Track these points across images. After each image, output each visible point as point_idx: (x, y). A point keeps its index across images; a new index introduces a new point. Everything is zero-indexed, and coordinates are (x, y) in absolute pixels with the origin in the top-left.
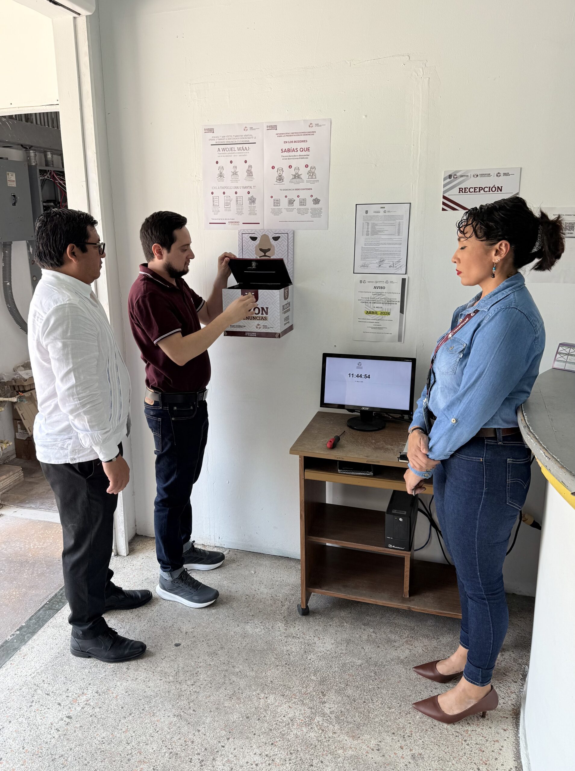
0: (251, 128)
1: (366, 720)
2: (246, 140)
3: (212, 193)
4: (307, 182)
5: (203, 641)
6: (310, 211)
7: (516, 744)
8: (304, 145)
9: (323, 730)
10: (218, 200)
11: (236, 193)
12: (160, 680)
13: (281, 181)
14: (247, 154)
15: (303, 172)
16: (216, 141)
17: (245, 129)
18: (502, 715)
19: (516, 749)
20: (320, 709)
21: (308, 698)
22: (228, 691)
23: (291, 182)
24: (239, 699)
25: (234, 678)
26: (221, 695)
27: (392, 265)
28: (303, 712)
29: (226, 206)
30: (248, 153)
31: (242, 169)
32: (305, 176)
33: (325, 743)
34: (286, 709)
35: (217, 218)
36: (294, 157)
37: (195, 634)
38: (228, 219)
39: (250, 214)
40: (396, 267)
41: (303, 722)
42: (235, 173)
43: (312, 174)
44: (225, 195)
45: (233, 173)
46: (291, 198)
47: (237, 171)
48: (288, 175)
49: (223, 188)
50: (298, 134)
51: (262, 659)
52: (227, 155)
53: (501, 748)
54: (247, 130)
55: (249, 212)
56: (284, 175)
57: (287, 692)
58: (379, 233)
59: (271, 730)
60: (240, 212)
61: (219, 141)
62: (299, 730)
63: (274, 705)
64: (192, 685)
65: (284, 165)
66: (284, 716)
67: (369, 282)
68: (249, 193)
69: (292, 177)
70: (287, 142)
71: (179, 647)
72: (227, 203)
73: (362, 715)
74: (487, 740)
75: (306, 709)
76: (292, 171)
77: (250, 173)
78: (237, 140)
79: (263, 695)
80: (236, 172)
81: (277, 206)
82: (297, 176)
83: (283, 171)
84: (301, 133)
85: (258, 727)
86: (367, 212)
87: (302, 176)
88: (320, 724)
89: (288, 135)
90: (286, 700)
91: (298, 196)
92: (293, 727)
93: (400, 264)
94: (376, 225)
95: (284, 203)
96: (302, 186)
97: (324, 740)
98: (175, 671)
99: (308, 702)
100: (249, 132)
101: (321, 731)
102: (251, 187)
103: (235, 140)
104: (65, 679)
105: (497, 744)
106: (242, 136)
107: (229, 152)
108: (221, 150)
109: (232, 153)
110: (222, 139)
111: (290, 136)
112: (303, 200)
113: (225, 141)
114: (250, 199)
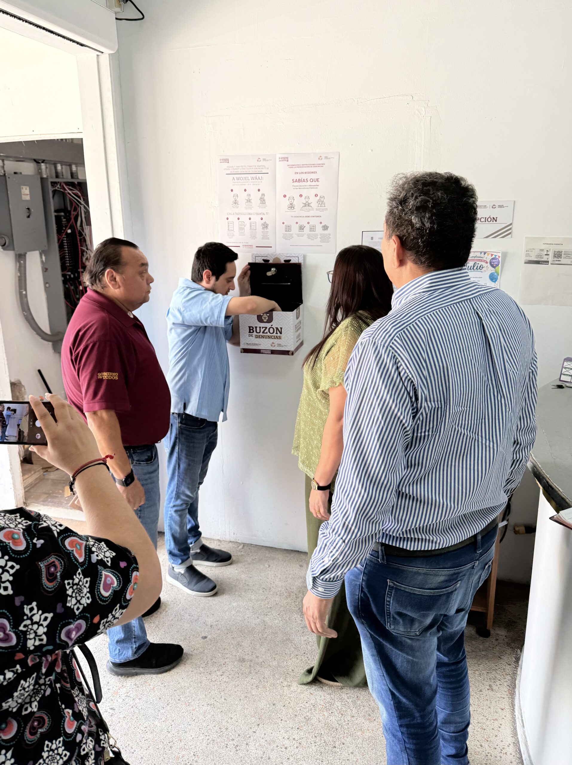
2: (260, 170)
3: (228, 219)
4: (317, 210)
5: (227, 633)
6: (319, 236)
7: (513, 722)
8: (314, 176)
9: (342, 714)
10: (232, 225)
11: (250, 219)
13: (292, 208)
15: (313, 201)
16: (230, 171)
17: (259, 160)
18: (499, 696)
19: (513, 726)
20: (338, 695)
23: (301, 210)
24: (264, 687)
25: (258, 668)
28: (323, 697)
29: (240, 231)
30: (261, 182)
31: (255, 198)
32: (314, 205)
33: (346, 727)
34: (308, 696)
35: (231, 241)
36: (305, 187)
37: (219, 626)
38: (242, 243)
39: (263, 238)
41: (324, 707)
42: (249, 201)
43: (321, 203)
44: (239, 221)
45: (247, 200)
46: (301, 224)
48: (298, 203)
49: (237, 214)
50: (308, 166)
51: (283, 649)
52: (242, 184)
53: (500, 726)
56: (295, 203)
59: (296, 715)
60: (253, 237)
61: (234, 170)
62: (321, 715)
63: (296, 692)
64: (222, 675)
65: (296, 193)
66: (307, 702)
68: (262, 219)
69: (302, 205)
70: (297, 173)
71: (205, 640)
72: (241, 228)
74: (487, 719)
75: (326, 695)
76: (303, 200)
77: (263, 201)
78: (250, 170)
79: (286, 683)
80: (250, 200)
81: (289, 231)
82: (307, 205)
83: (294, 200)
84: (311, 165)
85: (284, 712)
86: (372, 238)
87: (311, 205)
88: (340, 709)
89: (298, 166)
91: (308, 223)
92: (316, 712)
95: (295, 229)
96: (311, 213)
97: (344, 724)
100: (262, 163)
101: (340, 715)
102: (264, 214)
105: (496, 722)
107: (243, 181)
108: (235, 179)
109: (245, 182)
110: (236, 169)
111: (301, 167)
112: (313, 226)
113: (239, 171)
114: (263, 225)
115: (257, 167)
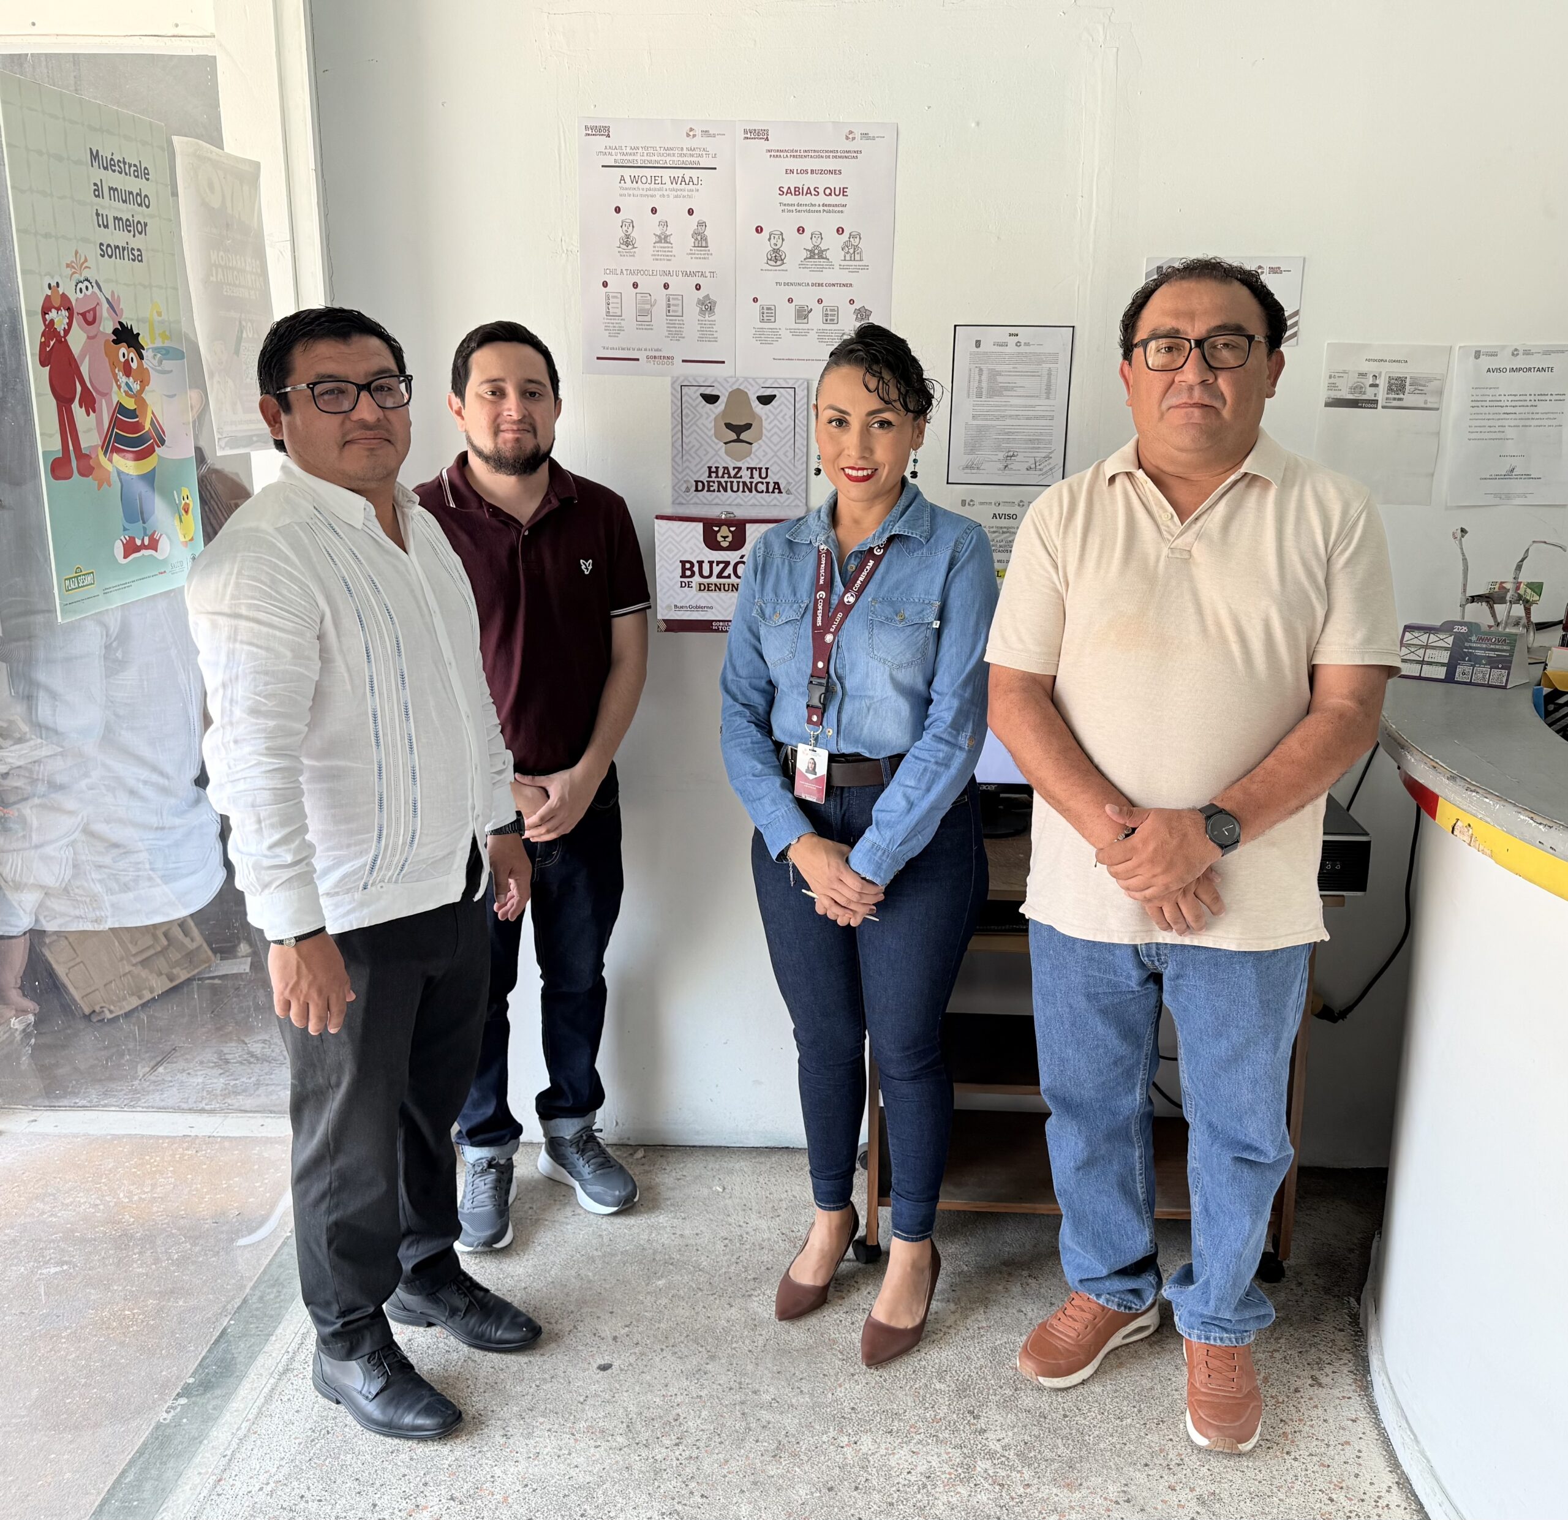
0: (706, 133)
1: (1081, 1450)
2: (692, 159)
3: (605, 284)
4: (842, 267)
5: (662, 1350)
7: (1383, 1442)
8: (833, 182)
9: (1002, 1485)
10: (618, 300)
11: (666, 286)
12: (596, 1447)
13: (779, 263)
14: (694, 193)
15: (833, 245)
16: (614, 157)
17: (690, 133)
18: (1340, 1395)
19: (1386, 1451)
20: (980, 1446)
21: (946, 1429)
22: (766, 1444)
23: (802, 266)
25: (765, 1415)
26: (752, 1456)
27: (1033, 466)
28: (945, 1457)
29: (639, 318)
30: (698, 190)
31: (682, 232)
32: (835, 254)
34: (908, 1457)
35: (615, 346)
36: (811, 209)
37: (637, 1337)
38: (645, 350)
39: (700, 339)
40: (1040, 470)
41: (953, 1476)
42: (663, 239)
43: (852, 249)
44: (637, 290)
45: (659, 237)
46: (801, 303)
47: (668, 233)
48: (795, 248)
49: (632, 273)
50: (818, 154)
51: (813, 1366)
52: (644, 193)
53: (1358, 1454)
54: (694, 136)
55: (698, 334)
56: (785, 248)
57: (896, 1423)
58: (1005, 393)
60: (675, 333)
61: (624, 158)
63: (878, 1455)
64: (677, 1445)
65: (787, 224)
66: (909, 1473)
67: (982, 503)
68: (698, 287)
69: (805, 254)
70: (792, 172)
71: (609, 1371)
72: (641, 310)
73: (1070, 1442)
74: (1328, 1445)
75: (950, 1450)
76: (806, 241)
77: (700, 239)
78: (668, 159)
79: (845, 1439)
80: (666, 237)
81: (769, 321)
82: (816, 254)
83: (783, 240)
84: (826, 152)
86: (978, 344)
87: (828, 254)
88: (992, 1474)
89: (795, 154)
90: (900, 1440)
91: (819, 301)
92: (937, 1489)
93: (1050, 464)
94: (999, 373)
95: (786, 316)
96: (827, 276)
98: (622, 1422)
99: (947, 1436)
100: (698, 142)
101: (997, 1487)
102: (703, 275)
103: (663, 158)
104: (356, 1483)
105: (1347, 1447)
106: (682, 149)
107: (647, 186)
108: (628, 179)
109: (655, 190)
110: (631, 154)
111: (801, 157)
112: (831, 310)
113: (639, 159)
114: (701, 302)
115: (685, 152)
